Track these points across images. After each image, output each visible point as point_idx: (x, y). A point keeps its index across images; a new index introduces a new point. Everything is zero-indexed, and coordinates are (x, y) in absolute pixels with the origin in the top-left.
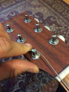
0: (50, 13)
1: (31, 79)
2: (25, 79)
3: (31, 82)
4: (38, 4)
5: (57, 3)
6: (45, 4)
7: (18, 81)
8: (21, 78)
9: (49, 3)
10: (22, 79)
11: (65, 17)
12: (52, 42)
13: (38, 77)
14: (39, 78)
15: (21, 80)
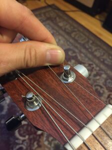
0: (68, 45)
1: (35, 143)
2: (26, 144)
3: (36, 148)
5: (79, 31)
6: (61, 32)
7: (15, 147)
8: (21, 142)
9: (67, 31)
10: (22, 144)
11: (90, 50)
14: (48, 141)
15: (21, 146)
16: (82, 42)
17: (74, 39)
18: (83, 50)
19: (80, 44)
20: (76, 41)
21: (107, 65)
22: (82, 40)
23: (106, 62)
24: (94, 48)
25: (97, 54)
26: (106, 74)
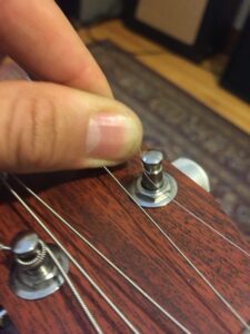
16: (176, 121)
19: (170, 124)
21: (235, 172)
23: (233, 165)
24: (203, 134)
25: (212, 146)
26: (234, 192)
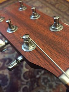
0: (54, 14)
4: (41, 6)
5: (61, 3)
6: (48, 5)
8: (25, 83)
9: (52, 3)
12: (53, 28)
13: (44, 81)
15: (25, 86)
17: (57, 9)
18: (66, 16)
19: (62, 12)
20: (60, 10)
22: (64, 9)
